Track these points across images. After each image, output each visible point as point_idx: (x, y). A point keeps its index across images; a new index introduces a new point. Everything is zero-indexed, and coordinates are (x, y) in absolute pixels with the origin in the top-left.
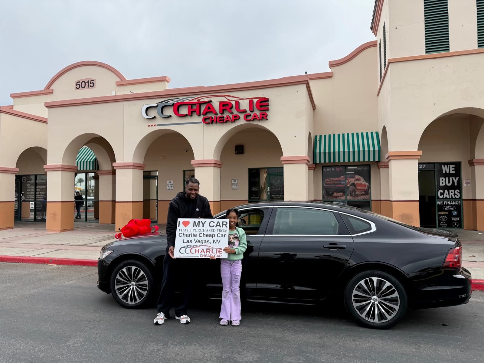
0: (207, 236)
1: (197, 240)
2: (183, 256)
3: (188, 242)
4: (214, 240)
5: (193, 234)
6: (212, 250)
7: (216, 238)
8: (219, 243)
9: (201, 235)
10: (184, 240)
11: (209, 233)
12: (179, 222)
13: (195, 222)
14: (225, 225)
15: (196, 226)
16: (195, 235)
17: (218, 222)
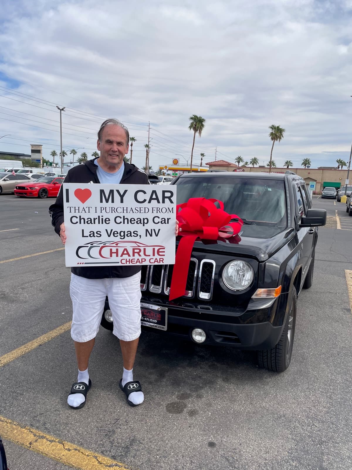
0: (131, 221)
1: (112, 230)
2: (85, 263)
3: (94, 236)
4: (147, 230)
5: (102, 219)
6: (145, 249)
7: (150, 226)
8: (157, 236)
9: (118, 220)
10: (83, 230)
11: (136, 216)
12: (67, 191)
13: (102, 192)
14: (169, 198)
15: (107, 201)
16: (107, 221)
17: (154, 192)
